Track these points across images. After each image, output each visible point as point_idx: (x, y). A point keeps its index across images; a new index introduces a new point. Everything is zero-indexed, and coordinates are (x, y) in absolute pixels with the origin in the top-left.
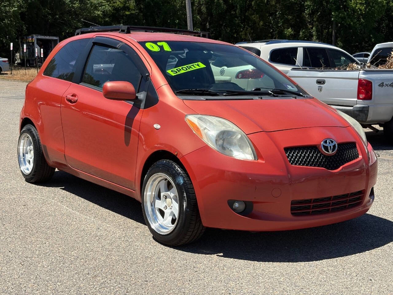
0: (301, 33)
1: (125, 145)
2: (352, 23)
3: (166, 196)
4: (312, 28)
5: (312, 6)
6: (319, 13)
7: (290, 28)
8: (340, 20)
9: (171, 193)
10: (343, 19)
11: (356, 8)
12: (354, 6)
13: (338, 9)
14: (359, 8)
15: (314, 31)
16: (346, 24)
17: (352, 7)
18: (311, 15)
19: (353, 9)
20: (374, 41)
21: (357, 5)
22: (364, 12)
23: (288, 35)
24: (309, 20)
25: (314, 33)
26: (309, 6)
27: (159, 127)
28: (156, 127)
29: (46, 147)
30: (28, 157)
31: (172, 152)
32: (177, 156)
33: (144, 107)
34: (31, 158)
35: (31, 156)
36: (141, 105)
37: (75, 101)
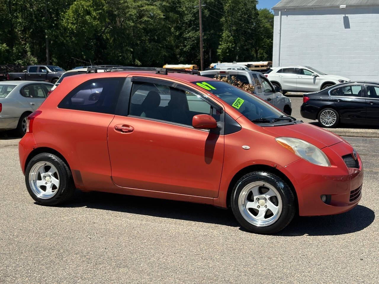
0: (14, 49)
1: (205, 163)
2: (65, 41)
3: (259, 199)
4: (25, 44)
5: (24, 24)
6: (32, 30)
7: (5, 44)
8: (53, 38)
9: (267, 196)
10: (56, 37)
11: (68, 27)
12: (66, 25)
13: (50, 27)
14: (70, 27)
15: (27, 47)
16: (59, 42)
17: (64, 26)
18: (24, 31)
19: (65, 27)
20: (86, 58)
21: (68, 24)
22: (75, 31)
23: (3, 51)
24: (22, 37)
25: (28, 49)
26: (21, 24)
27: (248, 147)
28: (245, 148)
29: (79, 171)
30: (42, 183)
31: (270, 165)
32: (276, 168)
33: (224, 134)
34: (46, 183)
35: (46, 181)
36: (220, 132)
37: (130, 131)
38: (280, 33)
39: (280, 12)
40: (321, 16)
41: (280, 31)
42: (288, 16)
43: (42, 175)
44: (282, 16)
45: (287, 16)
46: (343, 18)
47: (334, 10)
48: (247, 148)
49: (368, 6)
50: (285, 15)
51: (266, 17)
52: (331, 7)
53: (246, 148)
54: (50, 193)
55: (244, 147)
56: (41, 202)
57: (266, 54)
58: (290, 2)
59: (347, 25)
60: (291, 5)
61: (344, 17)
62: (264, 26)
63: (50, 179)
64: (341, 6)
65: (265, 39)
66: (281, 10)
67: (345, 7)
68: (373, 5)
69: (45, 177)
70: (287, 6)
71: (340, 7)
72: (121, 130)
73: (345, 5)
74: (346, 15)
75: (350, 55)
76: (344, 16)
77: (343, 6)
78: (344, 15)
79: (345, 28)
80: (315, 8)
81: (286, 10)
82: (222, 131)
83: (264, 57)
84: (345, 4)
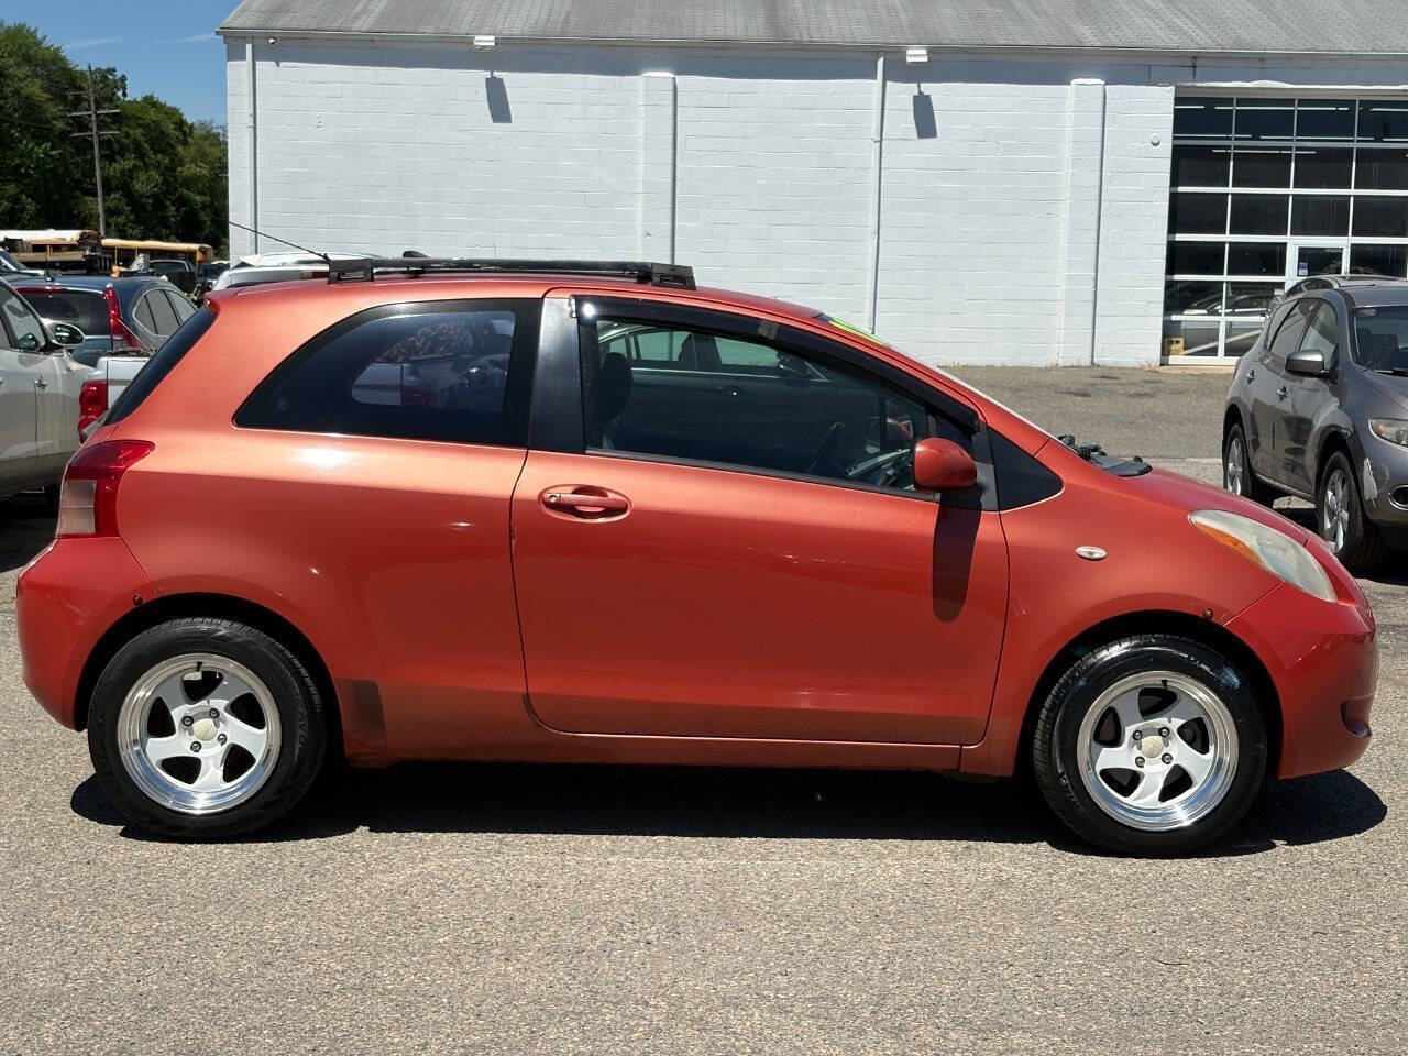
1: (935, 618)
3: (1140, 733)
27: (1099, 553)
28: (1086, 555)
29: (374, 686)
30: (175, 745)
31: (1191, 611)
32: (1213, 620)
33: (995, 505)
34: (197, 746)
35: (194, 739)
36: (983, 499)
37: (610, 511)
38: (255, 128)
39: (249, 47)
40: (405, 70)
41: (252, 118)
42: (282, 64)
43: (177, 714)
44: (258, 63)
45: (278, 65)
46: (484, 84)
47: (451, 53)
48: (1096, 556)
49: (571, 44)
50: (271, 60)
51: (28, 59)
52: (442, 40)
53: (1091, 554)
54: (217, 786)
55: (1083, 550)
56: (186, 828)
57: (33, 199)
58: (279, 10)
59: (500, 109)
60: (285, 22)
61: (487, 79)
62: (17, 92)
63: (217, 726)
64: (477, 38)
65: (24, 142)
66: (253, 38)
67: (493, 44)
68: (585, 44)
69: (192, 720)
70: (277, 27)
71: (475, 43)
72: (570, 508)
73: (492, 38)
74: (496, 74)
75: (517, 220)
76: (489, 76)
77: (485, 41)
78: (487, 74)
79: (495, 120)
80: (382, 40)
81: (272, 41)
82: (989, 498)
83: (23, 209)
84: (490, 35)
